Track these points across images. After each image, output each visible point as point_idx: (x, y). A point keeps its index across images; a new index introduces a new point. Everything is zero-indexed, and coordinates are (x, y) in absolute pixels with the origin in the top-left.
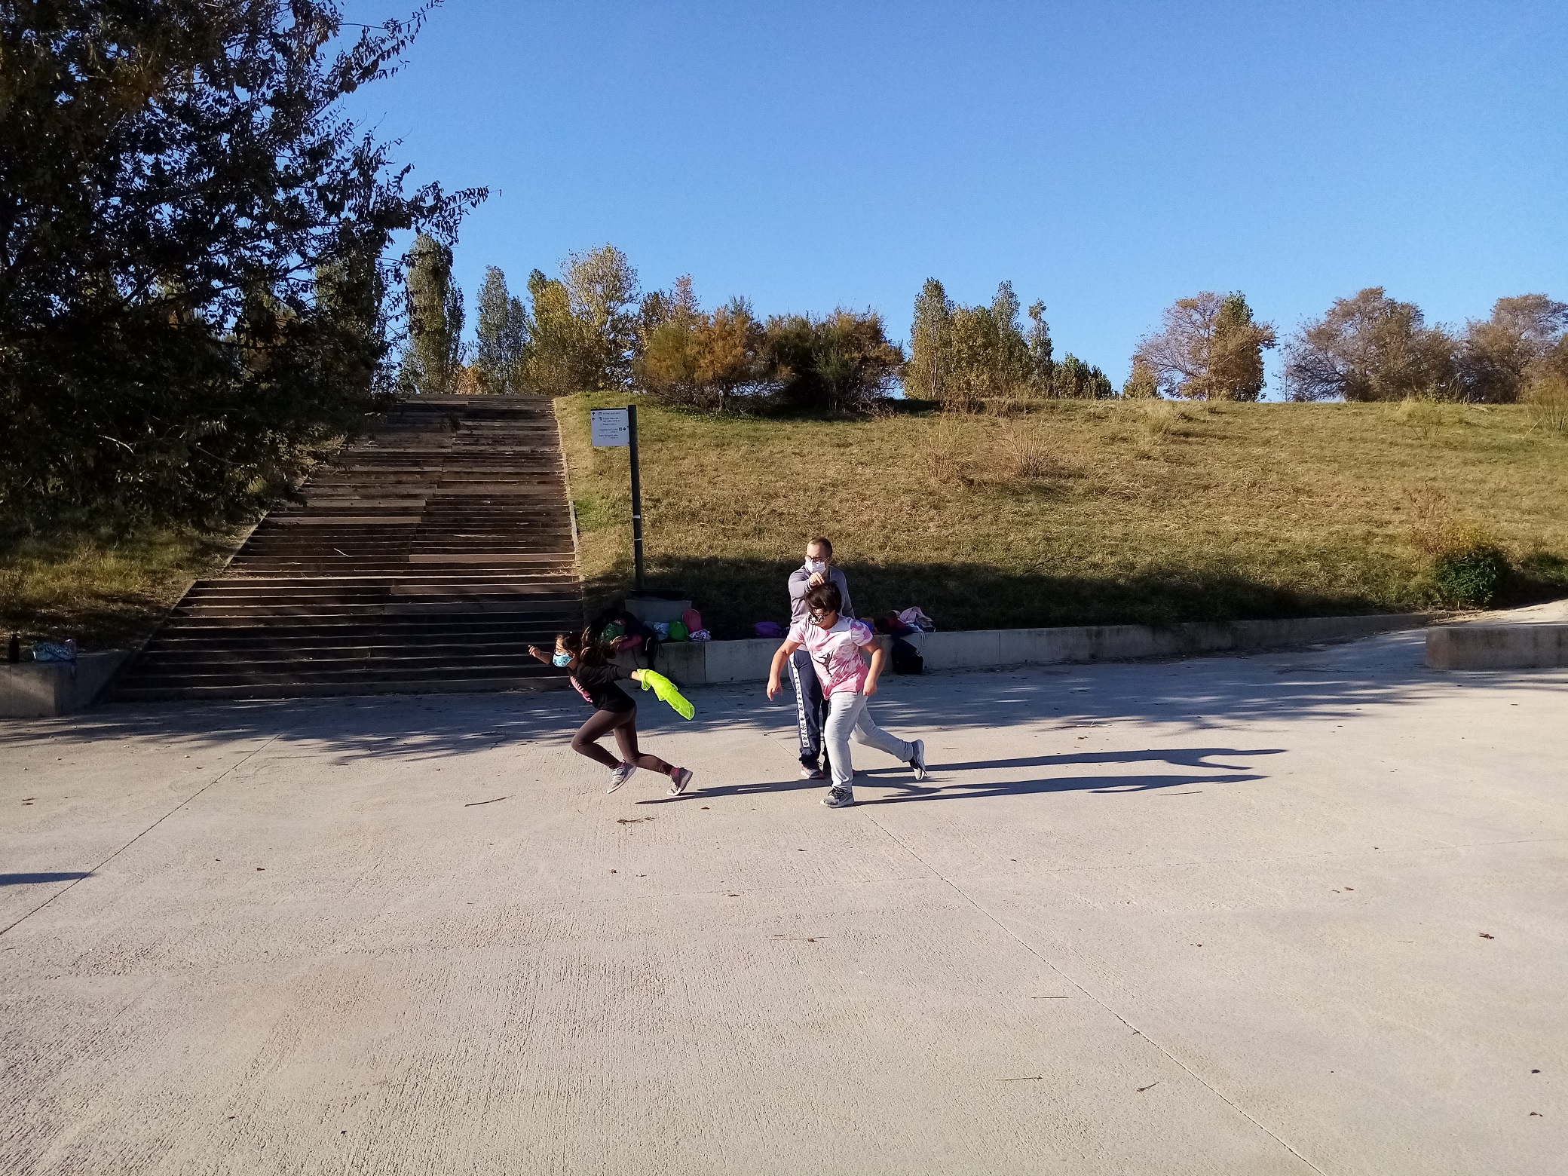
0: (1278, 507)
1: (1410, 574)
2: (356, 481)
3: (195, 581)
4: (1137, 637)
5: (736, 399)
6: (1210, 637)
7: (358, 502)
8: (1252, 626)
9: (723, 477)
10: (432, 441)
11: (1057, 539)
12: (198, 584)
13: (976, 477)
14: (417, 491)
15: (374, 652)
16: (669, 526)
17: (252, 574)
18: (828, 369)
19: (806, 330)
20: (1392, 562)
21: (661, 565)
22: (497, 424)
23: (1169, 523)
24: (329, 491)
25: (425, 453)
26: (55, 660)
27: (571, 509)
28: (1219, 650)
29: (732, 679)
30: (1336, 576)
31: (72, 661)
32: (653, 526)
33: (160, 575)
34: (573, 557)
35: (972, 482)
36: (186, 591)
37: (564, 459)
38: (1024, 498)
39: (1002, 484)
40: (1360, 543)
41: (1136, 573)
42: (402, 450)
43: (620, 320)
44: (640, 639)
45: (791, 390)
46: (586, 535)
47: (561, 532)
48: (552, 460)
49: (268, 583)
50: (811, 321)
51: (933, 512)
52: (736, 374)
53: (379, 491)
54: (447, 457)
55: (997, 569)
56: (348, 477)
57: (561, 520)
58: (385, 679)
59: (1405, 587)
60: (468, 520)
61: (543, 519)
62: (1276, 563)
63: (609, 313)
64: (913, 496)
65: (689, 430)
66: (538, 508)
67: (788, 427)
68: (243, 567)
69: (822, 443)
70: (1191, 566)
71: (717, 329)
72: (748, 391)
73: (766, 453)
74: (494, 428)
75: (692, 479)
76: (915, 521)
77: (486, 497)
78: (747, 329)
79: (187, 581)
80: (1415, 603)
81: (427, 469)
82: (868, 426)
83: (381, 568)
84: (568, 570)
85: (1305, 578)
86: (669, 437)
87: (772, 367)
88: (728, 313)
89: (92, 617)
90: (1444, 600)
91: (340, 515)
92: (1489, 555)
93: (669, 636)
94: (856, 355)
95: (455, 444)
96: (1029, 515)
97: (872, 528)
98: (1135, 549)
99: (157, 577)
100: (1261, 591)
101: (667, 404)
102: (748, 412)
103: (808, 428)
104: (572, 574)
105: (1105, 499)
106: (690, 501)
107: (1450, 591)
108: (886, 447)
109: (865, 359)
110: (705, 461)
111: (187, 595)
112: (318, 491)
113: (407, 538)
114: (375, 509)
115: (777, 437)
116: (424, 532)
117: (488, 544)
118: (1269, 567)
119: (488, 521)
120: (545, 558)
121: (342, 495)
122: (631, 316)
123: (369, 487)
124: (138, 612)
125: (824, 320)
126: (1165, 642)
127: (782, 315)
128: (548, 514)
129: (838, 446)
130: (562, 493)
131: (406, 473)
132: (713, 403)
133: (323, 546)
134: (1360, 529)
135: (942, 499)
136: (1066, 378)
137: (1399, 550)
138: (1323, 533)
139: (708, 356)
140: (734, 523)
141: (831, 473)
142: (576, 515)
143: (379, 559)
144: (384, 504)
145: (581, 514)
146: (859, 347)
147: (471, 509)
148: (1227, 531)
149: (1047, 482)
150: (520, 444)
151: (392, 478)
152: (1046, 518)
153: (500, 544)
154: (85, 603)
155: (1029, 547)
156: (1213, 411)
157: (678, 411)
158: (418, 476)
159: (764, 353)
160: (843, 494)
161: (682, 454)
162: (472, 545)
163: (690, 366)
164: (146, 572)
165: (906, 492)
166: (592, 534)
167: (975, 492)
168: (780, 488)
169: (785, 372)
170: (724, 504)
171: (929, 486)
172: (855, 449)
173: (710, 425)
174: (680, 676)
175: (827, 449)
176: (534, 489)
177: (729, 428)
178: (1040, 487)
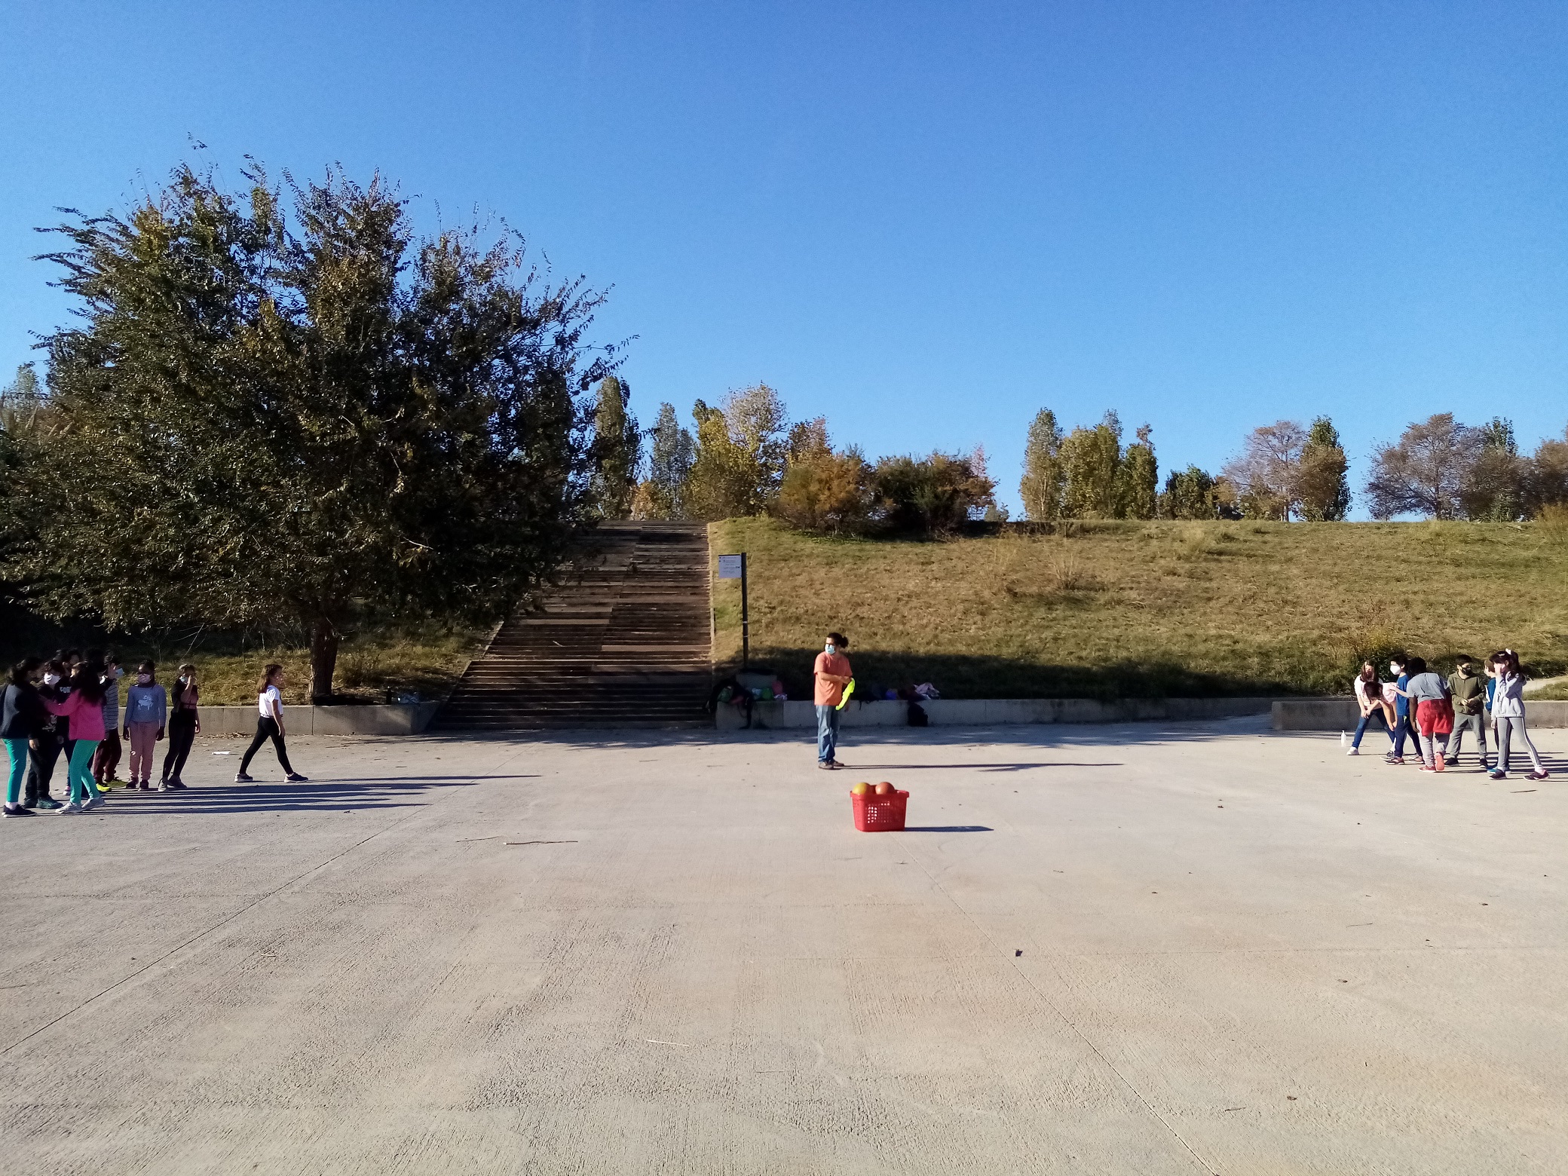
1: (1333, 667)
2: (563, 593)
3: (471, 661)
4: (1089, 707)
5: (849, 524)
7: (566, 609)
9: (826, 590)
10: (614, 561)
13: (1020, 590)
14: (606, 600)
16: (778, 627)
17: (500, 658)
18: (923, 500)
19: (909, 468)
20: (1323, 659)
21: (765, 652)
22: (663, 546)
23: (1162, 629)
25: (611, 571)
26: (412, 702)
27: (712, 614)
29: (801, 725)
30: (1268, 669)
32: (767, 626)
33: (450, 657)
34: (710, 648)
35: (1016, 594)
36: (467, 667)
37: (711, 575)
38: (1056, 607)
39: (1041, 596)
40: (1307, 644)
42: (595, 568)
43: (771, 446)
44: (742, 698)
45: (894, 516)
46: (721, 633)
47: (703, 630)
48: (701, 576)
50: (914, 461)
51: (979, 617)
52: (850, 506)
53: (581, 601)
54: (626, 574)
56: (558, 590)
57: (705, 622)
60: (641, 622)
61: (692, 621)
62: (1225, 659)
63: (761, 441)
64: (967, 605)
65: (808, 551)
66: (689, 613)
67: (888, 547)
68: (496, 653)
69: (910, 561)
71: (836, 469)
73: (864, 570)
74: (660, 550)
75: (802, 592)
76: (962, 624)
77: (653, 605)
78: (859, 469)
79: (464, 661)
81: (612, 584)
83: (584, 654)
84: (706, 657)
85: (1242, 669)
86: (792, 557)
87: (879, 499)
88: (845, 458)
91: (555, 618)
93: (761, 697)
94: (948, 488)
95: (632, 563)
96: (1054, 619)
97: (928, 629)
98: (1119, 647)
99: (448, 658)
101: (796, 527)
102: (859, 534)
103: (905, 549)
104: (708, 659)
105: (1120, 608)
106: (797, 608)
108: (960, 565)
109: (956, 491)
110: (815, 576)
111: (468, 670)
113: (600, 634)
114: (577, 613)
115: (875, 557)
116: (611, 630)
117: (653, 639)
118: (1217, 661)
119: (654, 622)
120: (692, 648)
122: (780, 442)
123: (573, 597)
124: (442, 679)
125: (923, 459)
127: (890, 456)
128: (696, 618)
129: (923, 564)
130: (707, 602)
131: (598, 586)
132: (829, 528)
133: (545, 639)
134: (1316, 634)
135: (991, 608)
137: (1336, 650)
138: (1283, 636)
139: (827, 492)
141: (911, 586)
142: (715, 619)
143: (583, 648)
144: (583, 610)
145: (718, 618)
147: (643, 614)
148: (1204, 634)
149: (1079, 594)
150: (679, 563)
151: (588, 591)
152: (1066, 623)
153: (661, 639)
154: (410, 673)
156: (1257, 531)
157: (804, 534)
158: (606, 589)
159: (872, 486)
160: (914, 602)
161: (799, 571)
162: (642, 639)
163: (812, 500)
164: (441, 655)
165: (963, 601)
166: (724, 632)
167: (1017, 602)
168: (868, 598)
169: (889, 503)
170: (822, 611)
171: (982, 597)
172: (934, 567)
173: (825, 546)
174: (766, 722)
175: (912, 566)
176: (687, 599)
177: (840, 549)
178: (1073, 598)
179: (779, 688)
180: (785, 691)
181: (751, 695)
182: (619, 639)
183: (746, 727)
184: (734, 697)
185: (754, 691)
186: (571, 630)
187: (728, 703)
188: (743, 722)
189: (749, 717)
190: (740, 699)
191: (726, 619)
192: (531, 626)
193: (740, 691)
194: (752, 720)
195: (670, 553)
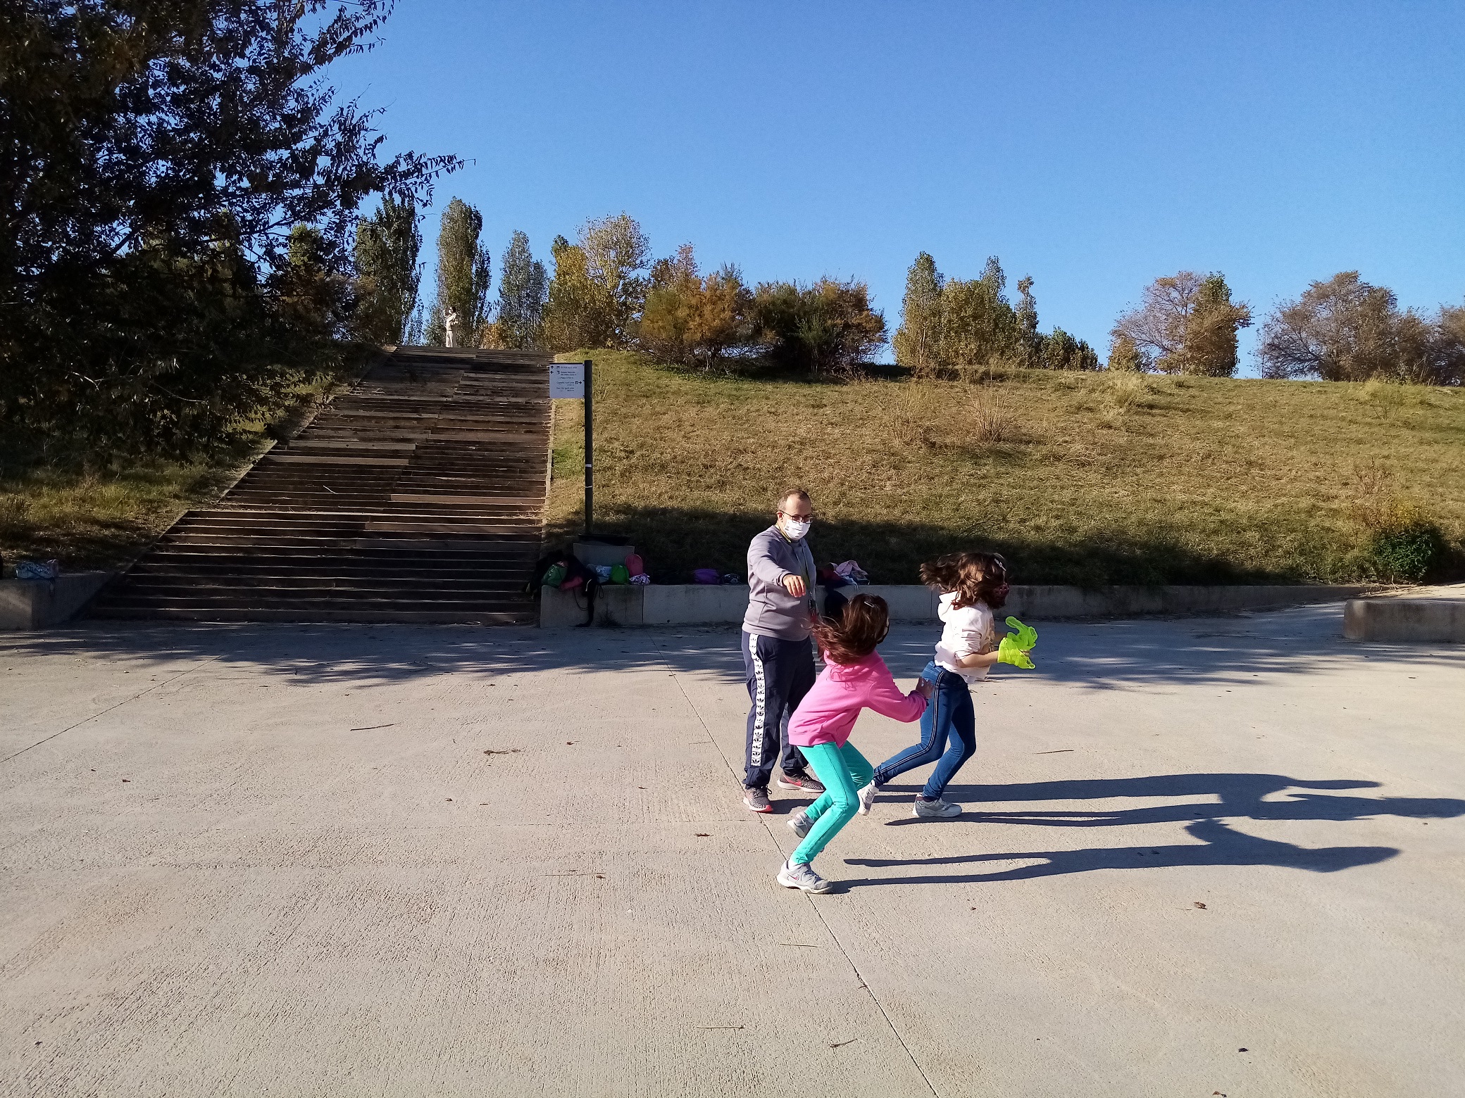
0: (1228, 479)
1: (1348, 547)
2: (357, 425)
3: (187, 511)
4: (1067, 597)
5: (723, 359)
6: (1140, 600)
7: (355, 444)
8: (1182, 592)
9: (698, 433)
10: (435, 390)
11: (1007, 502)
12: (190, 514)
13: (938, 440)
14: (411, 436)
15: (339, 583)
16: (637, 476)
17: (244, 507)
18: (810, 333)
19: (793, 297)
20: (1331, 535)
21: (618, 512)
22: (498, 377)
23: (1120, 492)
24: (331, 433)
25: (425, 401)
26: (36, 578)
27: (550, 457)
28: (1149, 613)
29: (668, 621)
30: (1274, 546)
31: (52, 580)
32: (622, 475)
33: (156, 504)
34: (543, 501)
35: (934, 444)
36: (178, 518)
37: (553, 410)
38: (983, 461)
39: (963, 448)
40: (1303, 516)
41: (1077, 537)
42: (406, 398)
43: (631, 284)
44: (581, 581)
45: (777, 354)
46: (559, 482)
47: (536, 478)
48: (542, 411)
49: (254, 515)
50: (798, 288)
51: (893, 471)
52: (724, 337)
53: (379, 435)
54: (445, 406)
55: (942, 528)
56: (351, 421)
57: (539, 467)
58: (343, 609)
59: (1341, 560)
60: (452, 464)
61: (522, 465)
62: (1216, 532)
63: (620, 277)
64: (875, 456)
65: (674, 388)
66: (520, 455)
67: (769, 387)
68: (237, 500)
69: (798, 404)
70: (1132, 531)
71: (708, 294)
72: (735, 352)
73: (743, 411)
74: (494, 380)
75: (669, 434)
76: (873, 480)
77: (474, 443)
78: (736, 295)
79: (180, 510)
80: (1349, 576)
81: (424, 416)
82: (845, 389)
83: (363, 505)
84: (536, 514)
85: (1243, 547)
86: (654, 393)
87: (758, 331)
88: (719, 279)
89: (83, 541)
90: (1378, 573)
91: (334, 455)
92: (1426, 532)
93: (610, 578)
94: (838, 321)
95: (456, 394)
96: (984, 477)
97: (831, 485)
98: (1080, 514)
99: (152, 506)
100: (1197, 559)
101: (658, 363)
102: (734, 372)
103: (789, 388)
104: (538, 518)
105: (1061, 466)
106: (662, 454)
107: (1385, 565)
108: (858, 409)
109: (847, 326)
110: (685, 416)
111: (177, 523)
112: (321, 432)
113: (392, 479)
114: (367, 450)
115: (756, 396)
116: (409, 473)
117: (466, 487)
118: (1208, 536)
119: (470, 465)
120: (518, 502)
121: (342, 437)
122: (641, 280)
123: (369, 431)
124: (128, 537)
125: (810, 287)
126: (1095, 603)
127: (771, 282)
128: (527, 461)
129: (813, 406)
130: (545, 442)
131: (404, 418)
132: (700, 363)
133: (314, 483)
134: (1305, 503)
135: (904, 460)
136: (1054, 350)
137: (1340, 523)
138: (1268, 504)
139: (697, 319)
140: (700, 476)
141: (802, 431)
142: (553, 463)
143: (364, 497)
144: (377, 446)
145: (557, 462)
146: (842, 314)
147: (456, 454)
148: (1174, 500)
149: (1007, 447)
150: (516, 396)
151: (391, 423)
152: (1002, 481)
153: (477, 487)
154: (81, 528)
155: (978, 508)
156: (1180, 385)
157: (669, 369)
158: (415, 422)
159: (750, 316)
160: (809, 452)
161: (663, 409)
162: (452, 487)
163: (680, 328)
164: (143, 501)
165: (869, 452)
166: (564, 481)
167: (935, 455)
168: (750, 444)
169: (770, 336)
170: (694, 458)
171: (892, 447)
172: (828, 410)
173: (693, 383)
174: (618, 616)
175: (801, 409)
176: (520, 437)
177: (713, 387)
178: (999, 452)
179: (638, 565)
180: (646, 570)
181: (595, 576)
182: (418, 486)
183: (586, 625)
184: (568, 578)
185: (599, 569)
186: (354, 472)
187: (559, 587)
188: (582, 616)
189: (591, 609)
190: (577, 581)
191: (569, 464)
192: (299, 464)
193: (578, 569)
194: (595, 615)
195: (504, 384)
